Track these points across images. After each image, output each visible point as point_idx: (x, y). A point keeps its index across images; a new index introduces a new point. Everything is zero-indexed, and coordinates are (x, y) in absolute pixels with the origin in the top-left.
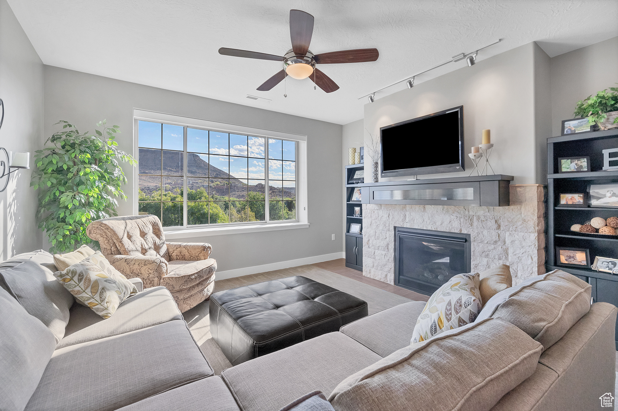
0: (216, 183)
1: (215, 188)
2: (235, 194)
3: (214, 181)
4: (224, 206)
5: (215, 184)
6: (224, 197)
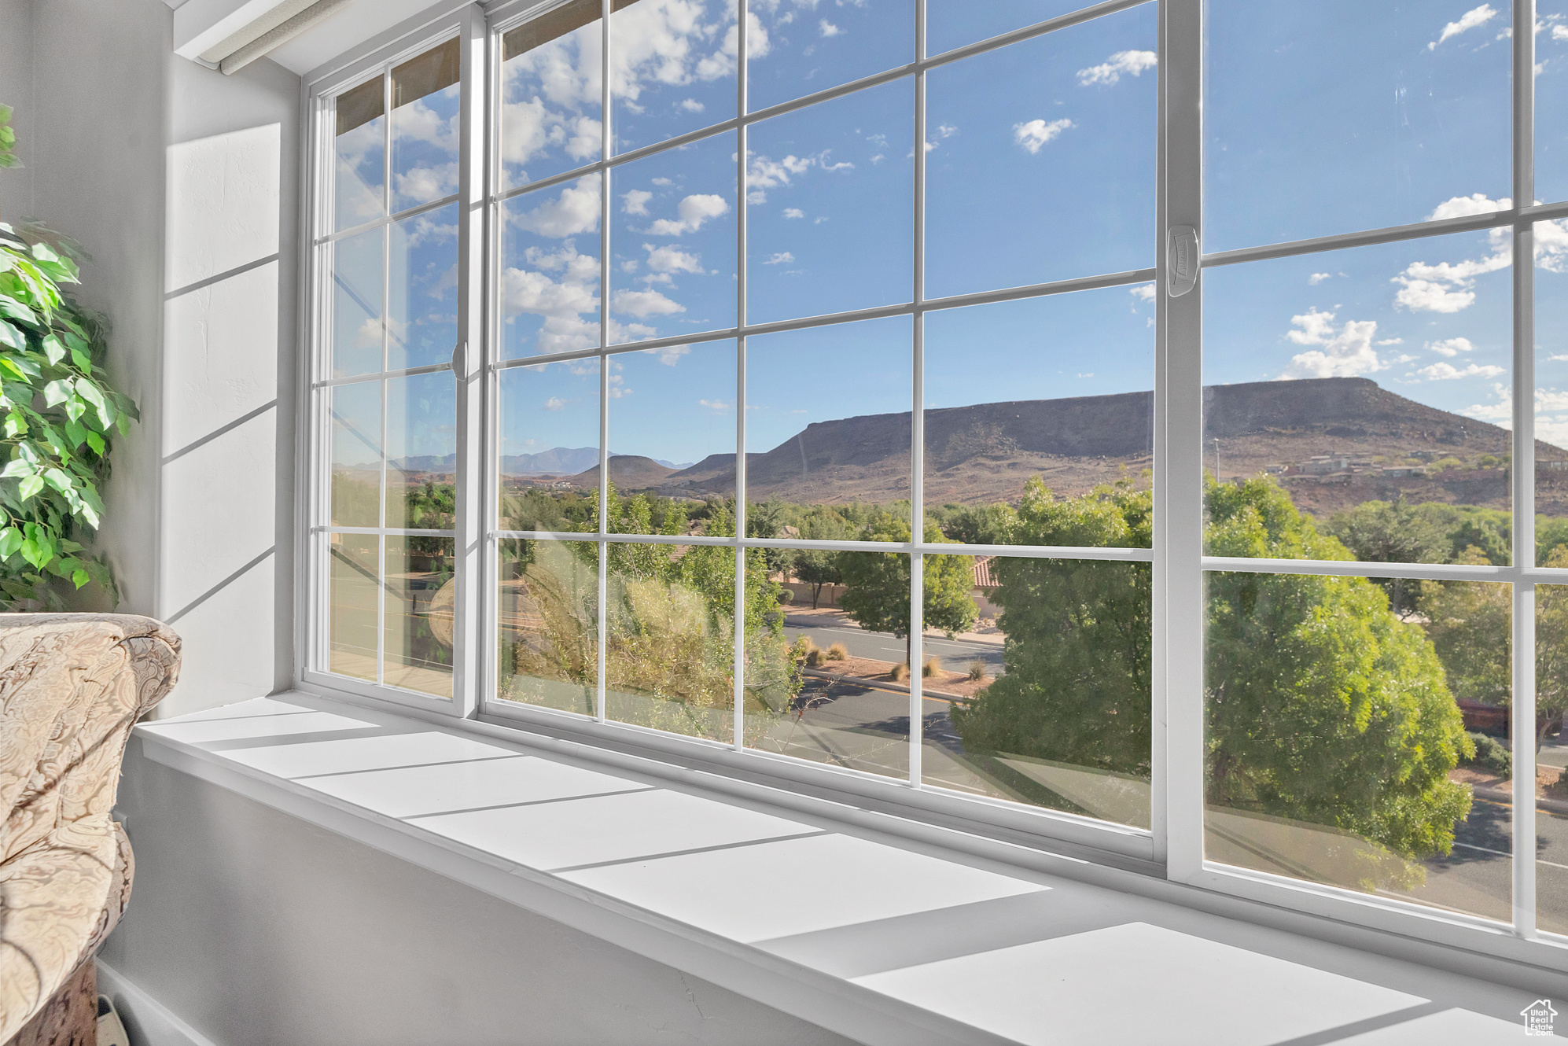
0: (1444, 462)
1: (1438, 478)
3: (1436, 457)
5: (1438, 465)
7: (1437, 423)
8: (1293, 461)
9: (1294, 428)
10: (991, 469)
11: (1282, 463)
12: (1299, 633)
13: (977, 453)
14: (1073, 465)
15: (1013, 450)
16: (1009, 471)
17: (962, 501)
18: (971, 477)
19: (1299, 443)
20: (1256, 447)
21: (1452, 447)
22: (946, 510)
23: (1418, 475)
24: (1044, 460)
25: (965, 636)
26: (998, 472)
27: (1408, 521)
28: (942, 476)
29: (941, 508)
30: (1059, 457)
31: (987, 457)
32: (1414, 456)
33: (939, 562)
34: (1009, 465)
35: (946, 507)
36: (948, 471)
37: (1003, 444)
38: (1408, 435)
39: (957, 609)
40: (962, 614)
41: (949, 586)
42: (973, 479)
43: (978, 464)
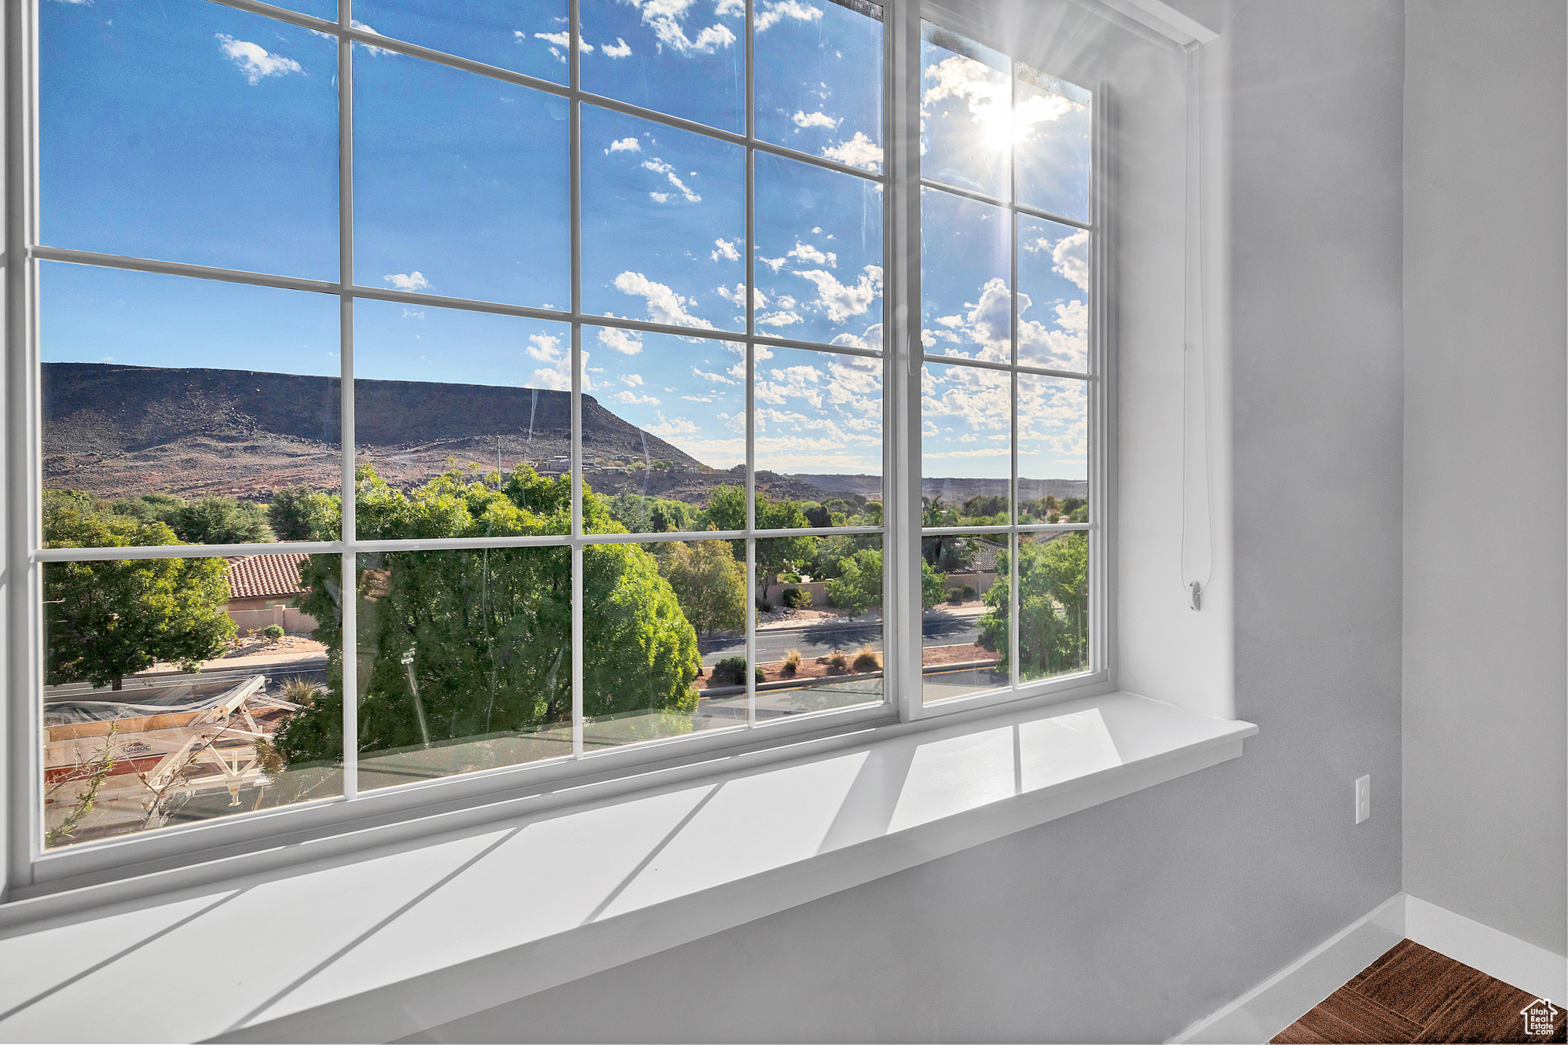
0: (636, 464)
1: (633, 476)
2: (681, 492)
3: (632, 461)
4: (652, 523)
5: (633, 466)
6: (655, 498)
7: (633, 435)
8: (541, 459)
9: (542, 431)
10: (219, 452)
11: (534, 461)
12: (613, 599)
13: (195, 431)
14: (333, 452)
15: (251, 429)
16: (247, 456)
17: (172, 492)
18: (188, 461)
19: (545, 444)
20: (513, 445)
21: (640, 454)
22: (147, 504)
23: (622, 474)
24: (295, 445)
25: (207, 664)
26: (229, 456)
27: (630, 508)
28: (136, 458)
29: (138, 502)
30: (316, 442)
31: (212, 436)
32: (619, 459)
33: (172, 573)
34: (246, 449)
35: (146, 499)
36: (145, 452)
37: (235, 422)
38: (616, 443)
39: (205, 630)
40: (211, 637)
41: (190, 602)
42: (190, 464)
43: (198, 445)
